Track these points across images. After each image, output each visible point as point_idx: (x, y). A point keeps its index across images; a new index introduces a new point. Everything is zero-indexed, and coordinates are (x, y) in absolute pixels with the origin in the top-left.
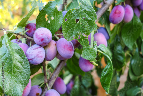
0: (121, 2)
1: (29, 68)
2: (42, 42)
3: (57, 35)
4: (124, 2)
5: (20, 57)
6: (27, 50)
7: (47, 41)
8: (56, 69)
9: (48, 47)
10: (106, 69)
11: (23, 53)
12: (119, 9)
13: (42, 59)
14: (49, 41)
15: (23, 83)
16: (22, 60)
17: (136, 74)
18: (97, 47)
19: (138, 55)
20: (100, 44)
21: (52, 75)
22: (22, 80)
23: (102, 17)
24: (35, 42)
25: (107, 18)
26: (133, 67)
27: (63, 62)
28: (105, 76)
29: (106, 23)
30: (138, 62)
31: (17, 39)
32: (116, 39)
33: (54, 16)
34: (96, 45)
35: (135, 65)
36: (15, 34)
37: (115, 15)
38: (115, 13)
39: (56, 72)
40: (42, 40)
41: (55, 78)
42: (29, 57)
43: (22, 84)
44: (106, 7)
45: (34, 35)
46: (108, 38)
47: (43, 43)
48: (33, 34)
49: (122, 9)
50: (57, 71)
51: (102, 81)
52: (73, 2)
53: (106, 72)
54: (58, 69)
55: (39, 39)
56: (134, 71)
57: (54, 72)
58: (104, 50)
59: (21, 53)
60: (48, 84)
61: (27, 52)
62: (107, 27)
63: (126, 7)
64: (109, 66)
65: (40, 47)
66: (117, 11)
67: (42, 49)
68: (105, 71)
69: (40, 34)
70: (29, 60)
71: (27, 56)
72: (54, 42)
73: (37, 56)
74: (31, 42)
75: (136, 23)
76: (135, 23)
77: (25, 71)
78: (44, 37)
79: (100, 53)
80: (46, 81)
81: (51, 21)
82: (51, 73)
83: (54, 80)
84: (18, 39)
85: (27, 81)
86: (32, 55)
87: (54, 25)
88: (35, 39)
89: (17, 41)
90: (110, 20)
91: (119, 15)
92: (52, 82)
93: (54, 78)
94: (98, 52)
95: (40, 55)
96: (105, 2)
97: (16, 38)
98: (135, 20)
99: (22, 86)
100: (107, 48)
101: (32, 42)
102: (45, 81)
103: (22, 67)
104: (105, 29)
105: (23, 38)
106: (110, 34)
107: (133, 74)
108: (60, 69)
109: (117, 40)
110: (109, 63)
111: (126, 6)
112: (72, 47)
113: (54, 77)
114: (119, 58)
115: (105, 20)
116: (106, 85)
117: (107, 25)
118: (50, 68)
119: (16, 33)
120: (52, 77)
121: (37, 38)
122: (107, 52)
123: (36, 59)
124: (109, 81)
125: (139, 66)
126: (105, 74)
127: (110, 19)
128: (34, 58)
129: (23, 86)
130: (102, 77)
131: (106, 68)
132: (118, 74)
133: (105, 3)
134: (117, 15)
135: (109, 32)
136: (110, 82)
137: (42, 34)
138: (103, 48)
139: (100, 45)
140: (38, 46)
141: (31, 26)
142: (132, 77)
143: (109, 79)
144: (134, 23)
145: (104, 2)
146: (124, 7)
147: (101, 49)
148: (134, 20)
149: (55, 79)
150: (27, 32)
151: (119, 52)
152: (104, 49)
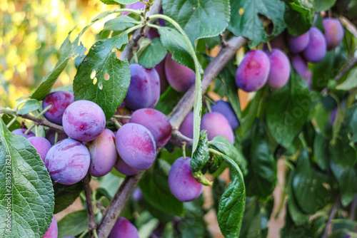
0: (261, 43)
1: (50, 191)
2: (83, 132)
3: (117, 118)
4: (268, 43)
5: (30, 168)
6: (47, 151)
7: (94, 129)
8: (116, 198)
9: (96, 144)
10: (230, 192)
11: (38, 158)
12: (256, 57)
13: (82, 170)
14: (98, 129)
15: (36, 228)
16: (34, 173)
17: (304, 209)
18: (209, 142)
19: (308, 164)
20: (215, 136)
21: (107, 212)
22: (35, 219)
23: (220, 76)
24: (67, 132)
25: (231, 79)
26: (298, 193)
27: (131, 181)
28: (227, 208)
29: (230, 91)
30: (308, 181)
31: (24, 130)
32: (254, 129)
33: (110, 72)
34: (206, 140)
35: (303, 189)
36: (20, 115)
37: (248, 70)
38: (249, 66)
39: (116, 205)
40: (83, 126)
41: (114, 217)
42: (53, 167)
43: (34, 229)
44: (228, 53)
45: (65, 117)
46: (236, 124)
47: (85, 134)
48: (62, 115)
49: (264, 59)
50: (118, 201)
51: (222, 219)
52: (152, 44)
53: (231, 197)
54: (120, 197)
55: (75, 124)
56: (302, 203)
57: (111, 205)
58: (226, 150)
59: (33, 158)
60: (98, 233)
61: (49, 156)
62: (231, 100)
63: (274, 54)
64: (237, 184)
65: (78, 145)
66: (253, 63)
67: (81, 149)
68: (227, 196)
69: (78, 113)
70: (51, 173)
71: (47, 165)
72: (109, 133)
73: (71, 164)
74: (56, 135)
75: (299, 90)
76: (296, 92)
77: (42, 199)
78: (87, 120)
79: (216, 155)
80: (93, 225)
81: (105, 83)
82: (103, 208)
83: (111, 224)
84: (25, 128)
85: (46, 223)
86: (59, 161)
87: (112, 91)
88: (67, 126)
89: (24, 132)
90: (239, 82)
91: (257, 72)
92: (106, 227)
93: (112, 218)
94: (211, 154)
95: (77, 162)
96: (226, 43)
97: (21, 127)
98: (297, 84)
99: (34, 233)
100: (231, 146)
101: (59, 134)
102: (90, 226)
103: (34, 189)
104: (229, 104)
105: (38, 125)
106: (239, 115)
107: (299, 209)
108: (124, 197)
109: (257, 130)
110: (236, 178)
111: (273, 52)
112: (151, 142)
113: (112, 215)
114: (263, 171)
115: (227, 83)
116: (230, 228)
117: (231, 94)
118: (103, 197)
119: (23, 114)
120: (108, 216)
121: (70, 123)
122: (233, 153)
123: (68, 170)
124: (236, 219)
125: (312, 189)
126: (227, 204)
127: (237, 80)
128: (64, 169)
129: (36, 235)
130: (220, 211)
131: (230, 188)
132: (263, 210)
133: (224, 46)
134: (252, 71)
135: (236, 109)
136: (239, 221)
137: (81, 115)
138: (222, 146)
139: (215, 138)
140: (73, 143)
141: (56, 97)
142: (296, 217)
143: (238, 215)
144: (293, 91)
145: (222, 44)
146: (269, 54)
147: (218, 146)
148: (293, 85)
149: (115, 220)
150: (48, 111)
151: (263, 158)
152: (225, 147)
